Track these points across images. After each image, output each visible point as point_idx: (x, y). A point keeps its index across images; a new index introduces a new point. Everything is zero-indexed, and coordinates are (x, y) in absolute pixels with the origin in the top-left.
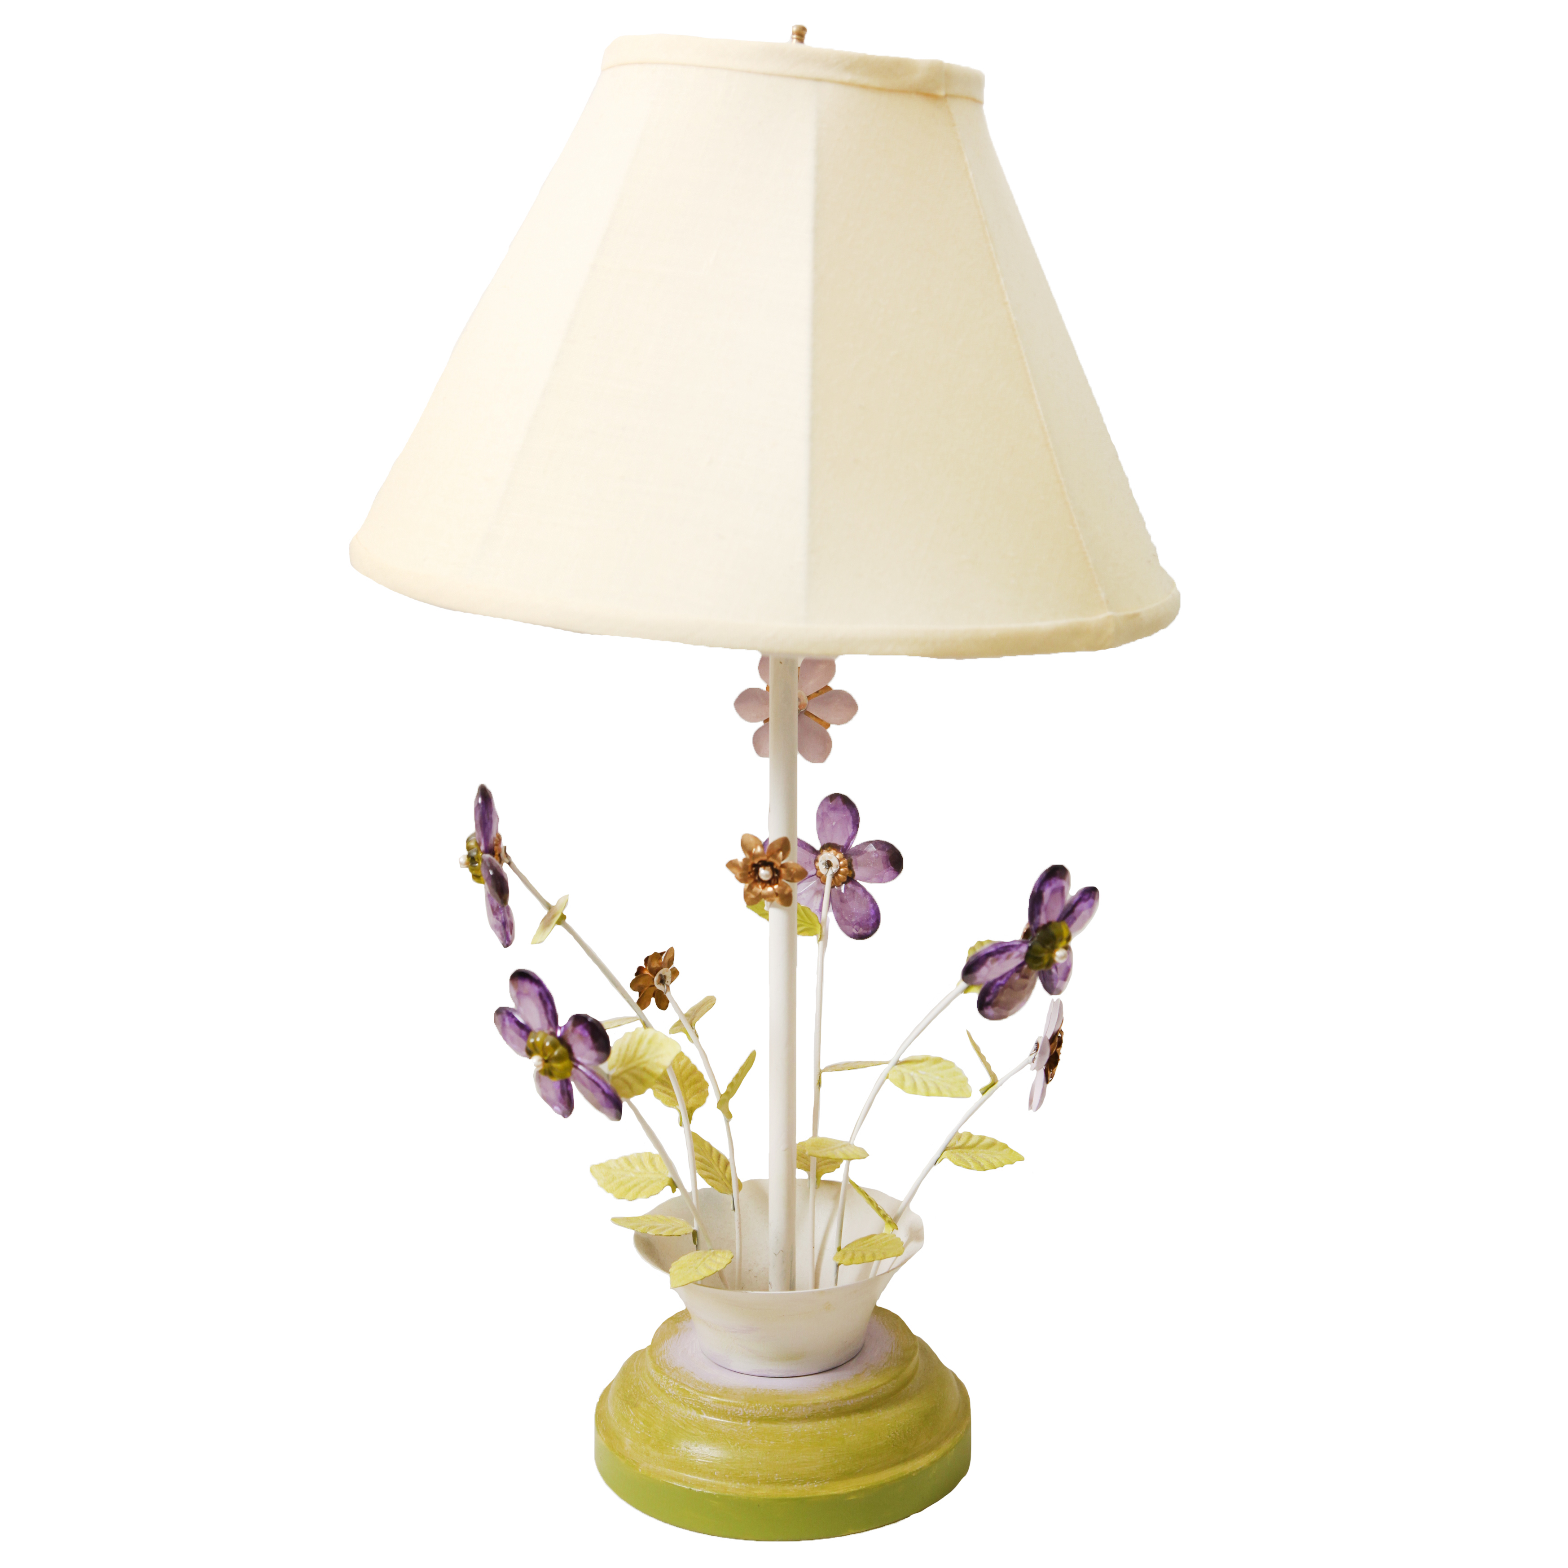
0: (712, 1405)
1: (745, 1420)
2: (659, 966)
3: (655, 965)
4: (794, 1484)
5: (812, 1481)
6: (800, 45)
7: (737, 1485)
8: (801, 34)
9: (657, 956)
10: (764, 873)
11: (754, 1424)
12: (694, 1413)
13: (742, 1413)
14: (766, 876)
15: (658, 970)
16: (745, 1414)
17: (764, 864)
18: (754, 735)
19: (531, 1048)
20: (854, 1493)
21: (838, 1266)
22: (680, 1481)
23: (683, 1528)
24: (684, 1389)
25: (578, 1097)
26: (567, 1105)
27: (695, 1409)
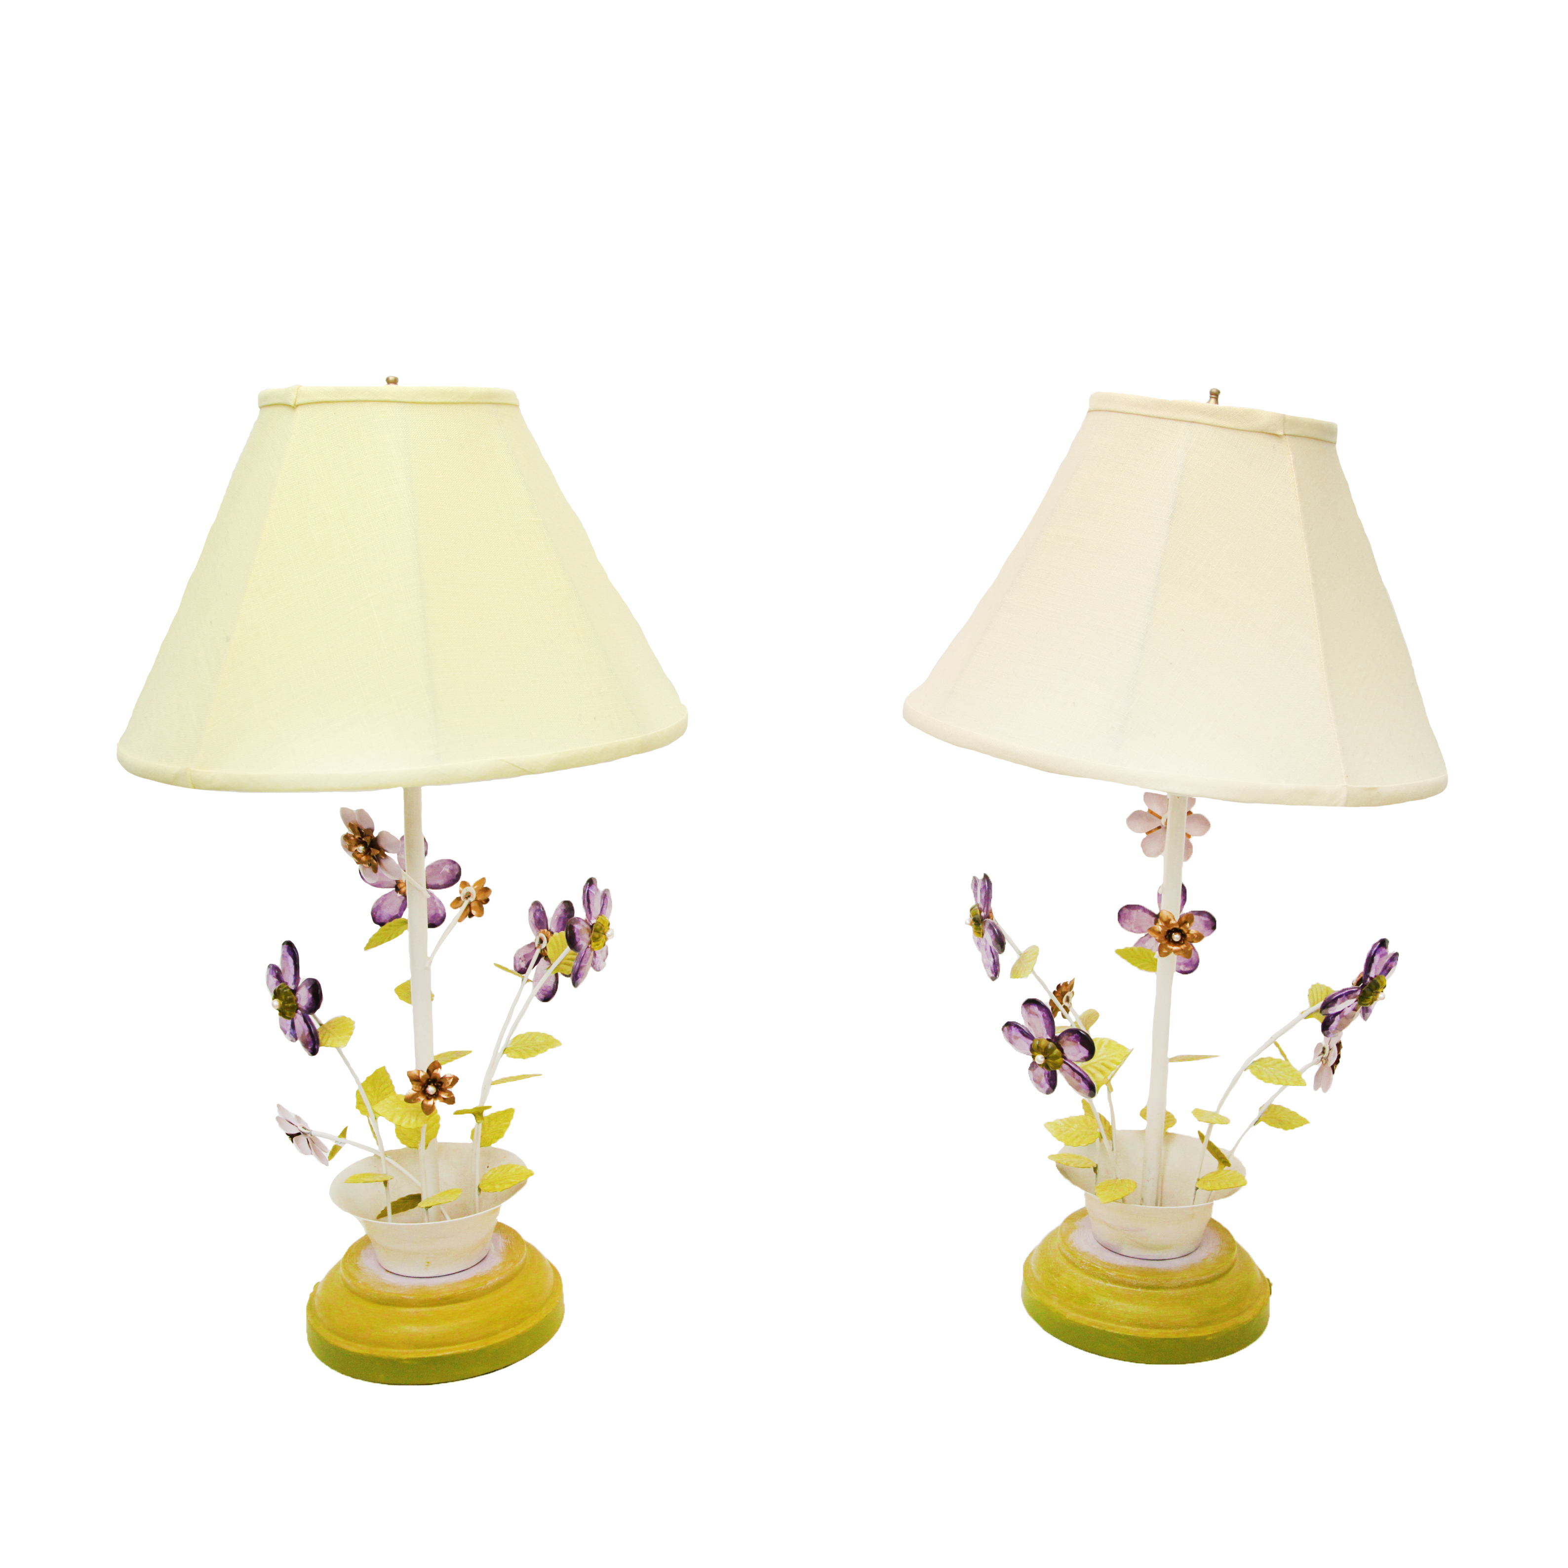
0: (1115, 1278)
1: (1137, 1287)
2: (1066, 990)
3: (1064, 989)
4: (1173, 1329)
5: (1184, 1327)
6: (1216, 405)
7: (1135, 1329)
8: (1215, 395)
9: (1065, 984)
10: (1176, 937)
11: (1144, 1290)
12: (1101, 1282)
13: (1135, 1283)
14: (1177, 938)
15: (1066, 993)
16: (1137, 1284)
17: (1176, 930)
18: (1142, 842)
19: (1035, 1047)
20: (1210, 1335)
21: (1197, 1189)
22: (1096, 1325)
23: (1096, 1354)
24: (1094, 1267)
25: (1060, 1078)
26: (1052, 1084)
27: (1102, 1279)
